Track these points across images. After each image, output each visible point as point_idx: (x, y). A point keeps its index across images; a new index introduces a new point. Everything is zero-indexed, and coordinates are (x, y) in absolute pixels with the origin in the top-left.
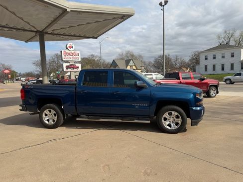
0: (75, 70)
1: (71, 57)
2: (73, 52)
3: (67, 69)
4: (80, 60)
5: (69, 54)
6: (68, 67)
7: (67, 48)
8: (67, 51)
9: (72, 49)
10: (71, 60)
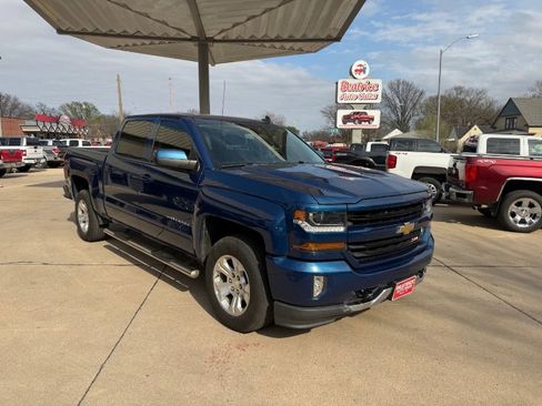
0: (365, 125)
1: (358, 93)
2: (364, 82)
3: (344, 123)
4: (379, 101)
5: (355, 88)
6: (346, 119)
7: (351, 74)
8: (351, 81)
9: (363, 75)
10: (358, 101)
